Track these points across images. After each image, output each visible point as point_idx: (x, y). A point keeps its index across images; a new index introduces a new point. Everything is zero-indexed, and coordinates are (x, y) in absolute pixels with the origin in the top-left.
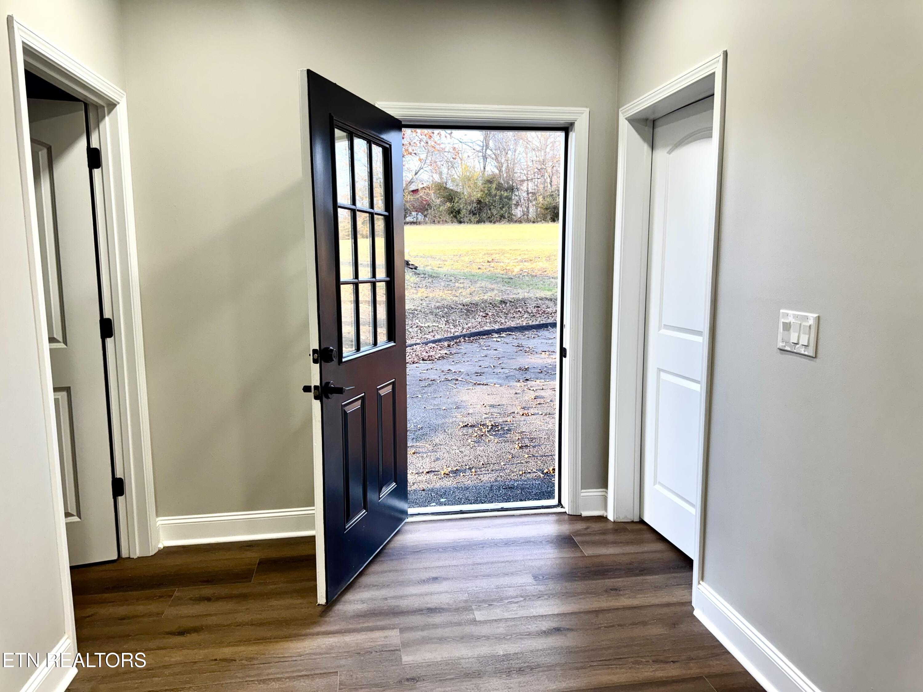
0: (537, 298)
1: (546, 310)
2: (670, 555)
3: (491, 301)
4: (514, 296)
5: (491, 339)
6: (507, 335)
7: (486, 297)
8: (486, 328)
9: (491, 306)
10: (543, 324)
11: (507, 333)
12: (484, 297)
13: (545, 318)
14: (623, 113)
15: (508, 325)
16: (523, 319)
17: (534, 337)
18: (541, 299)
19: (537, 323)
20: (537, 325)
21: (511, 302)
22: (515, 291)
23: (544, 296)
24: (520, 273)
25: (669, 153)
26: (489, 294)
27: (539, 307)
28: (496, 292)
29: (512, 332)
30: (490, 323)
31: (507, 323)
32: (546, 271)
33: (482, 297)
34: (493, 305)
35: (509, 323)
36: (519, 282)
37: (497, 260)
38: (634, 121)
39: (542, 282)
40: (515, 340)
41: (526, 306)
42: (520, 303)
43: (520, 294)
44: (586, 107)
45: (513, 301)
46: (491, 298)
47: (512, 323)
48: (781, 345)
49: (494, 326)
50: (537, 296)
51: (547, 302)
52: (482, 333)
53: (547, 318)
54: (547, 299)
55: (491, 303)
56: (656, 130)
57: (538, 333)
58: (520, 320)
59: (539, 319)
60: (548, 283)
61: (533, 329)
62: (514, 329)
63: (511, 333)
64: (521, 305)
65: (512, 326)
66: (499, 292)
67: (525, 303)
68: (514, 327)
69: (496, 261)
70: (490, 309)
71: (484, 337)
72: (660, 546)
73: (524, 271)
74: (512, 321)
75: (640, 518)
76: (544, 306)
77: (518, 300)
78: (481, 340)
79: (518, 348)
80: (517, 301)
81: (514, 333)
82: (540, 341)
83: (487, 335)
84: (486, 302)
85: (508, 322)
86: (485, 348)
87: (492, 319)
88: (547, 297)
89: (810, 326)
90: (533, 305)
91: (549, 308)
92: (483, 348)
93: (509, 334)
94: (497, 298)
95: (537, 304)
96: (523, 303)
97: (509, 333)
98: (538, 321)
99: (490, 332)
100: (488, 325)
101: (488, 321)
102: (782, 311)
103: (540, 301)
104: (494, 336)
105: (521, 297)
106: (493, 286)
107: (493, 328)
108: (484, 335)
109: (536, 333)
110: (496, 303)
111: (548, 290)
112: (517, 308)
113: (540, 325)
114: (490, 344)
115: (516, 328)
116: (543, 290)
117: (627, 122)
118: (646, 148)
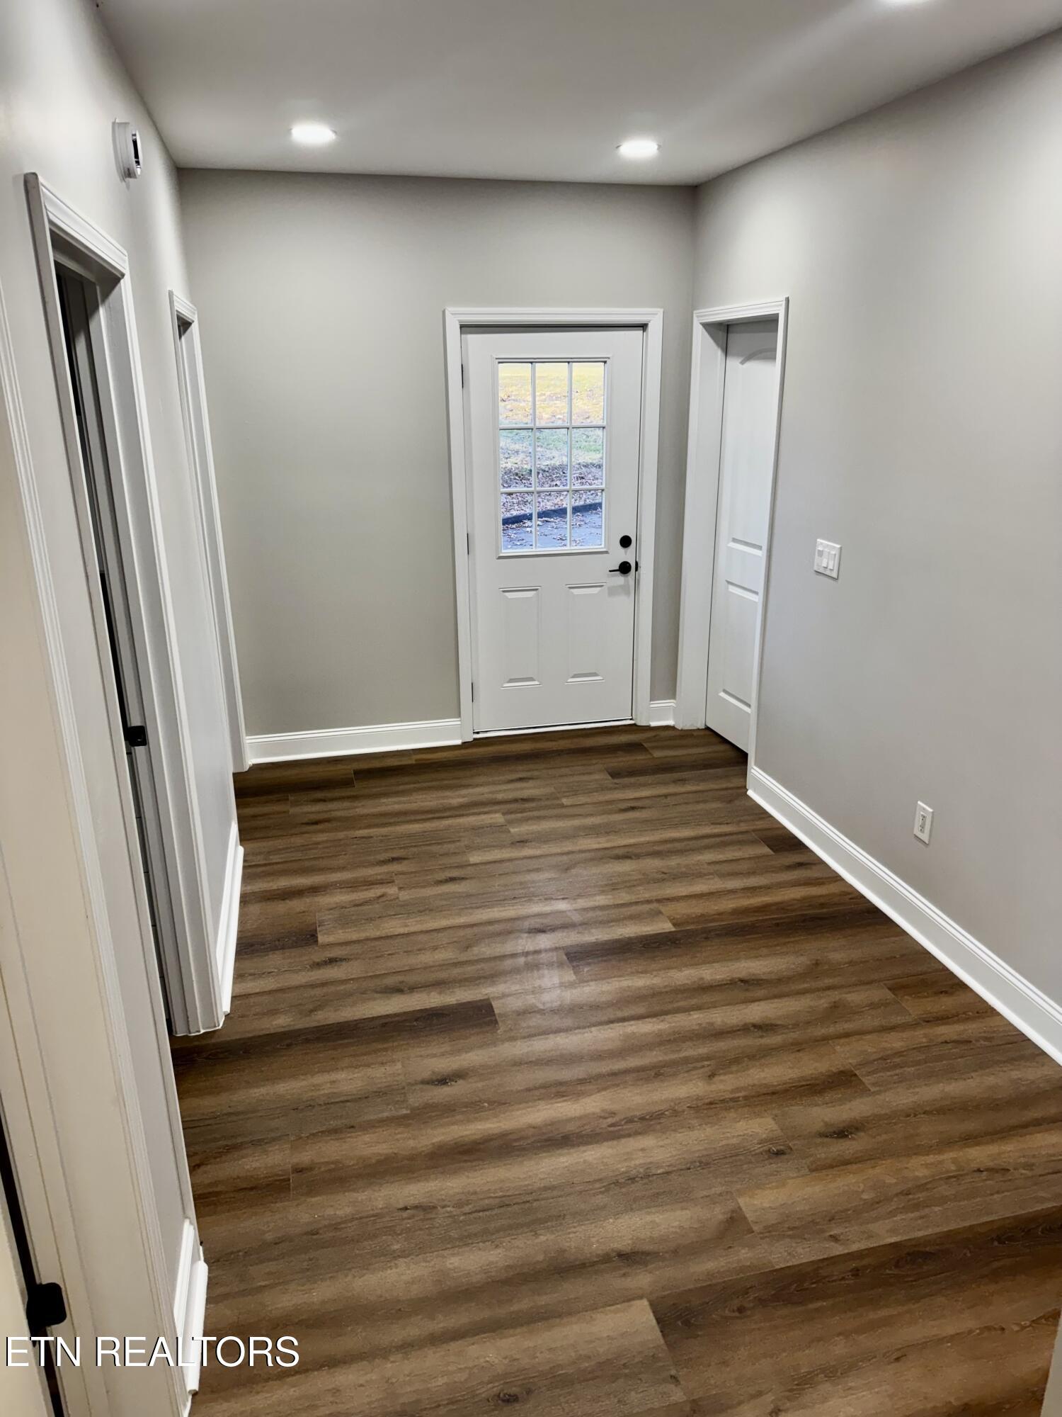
0: (579, 464)
1: (593, 482)
2: (732, 754)
3: (517, 471)
4: (548, 462)
5: (524, 529)
6: (543, 522)
7: (509, 466)
8: (515, 513)
9: (517, 478)
10: (590, 505)
11: (544, 519)
12: (507, 465)
13: (592, 494)
14: (698, 317)
15: (543, 506)
16: (562, 498)
17: (580, 525)
18: (585, 466)
19: (582, 503)
20: (582, 506)
21: (544, 471)
22: (548, 454)
23: (591, 461)
24: (552, 420)
25: (742, 363)
26: (513, 459)
27: (583, 478)
28: (522, 456)
29: (551, 518)
30: (518, 503)
31: (542, 503)
32: (588, 418)
33: (504, 465)
34: (520, 477)
35: (544, 503)
36: (553, 438)
37: (515, 395)
38: (709, 327)
39: (585, 437)
40: (556, 530)
41: (565, 476)
42: (557, 473)
43: (555, 459)
44: (661, 307)
45: (547, 469)
46: (516, 466)
47: (548, 503)
48: (816, 568)
49: (523, 508)
50: (581, 461)
51: (593, 470)
52: (510, 521)
53: (594, 495)
54: (593, 465)
55: (517, 474)
56: (730, 335)
57: (584, 519)
58: (558, 499)
59: (584, 496)
60: (594, 437)
61: (579, 512)
62: (552, 513)
63: (549, 519)
64: (558, 475)
65: (549, 508)
66: (527, 456)
67: (564, 473)
68: (552, 510)
69: (513, 398)
70: (517, 483)
71: (514, 526)
72: (722, 747)
73: (558, 417)
74: (548, 501)
75: (705, 725)
76: (590, 476)
77: (554, 468)
78: (510, 531)
79: (560, 541)
80: (553, 470)
81: (552, 520)
82: (588, 530)
83: (517, 522)
84: (510, 472)
85: (543, 501)
86: (518, 544)
87: (520, 499)
88: (594, 462)
89: (835, 555)
90: (575, 475)
91: (597, 479)
92: (516, 543)
93: (546, 521)
94: (525, 466)
95: (581, 474)
96: (561, 473)
97: (546, 519)
98: (583, 499)
99: (520, 519)
100: (516, 507)
101: (515, 501)
102: (818, 540)
103: (584, 469)
104: (526, 525)
105: (558, 464)
106: (517, 447)
107: (522, 512)
108: (513, 523)
109: (582, 519)
110: (524, 473)
111: (594, 451)
112: (553, 481)
113: (586, 506)
114: (523, 536)
115: (554, 511)
116: (588, 451)
117: (701, 326)
118: (719, 353)
